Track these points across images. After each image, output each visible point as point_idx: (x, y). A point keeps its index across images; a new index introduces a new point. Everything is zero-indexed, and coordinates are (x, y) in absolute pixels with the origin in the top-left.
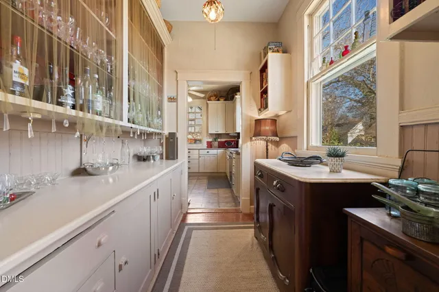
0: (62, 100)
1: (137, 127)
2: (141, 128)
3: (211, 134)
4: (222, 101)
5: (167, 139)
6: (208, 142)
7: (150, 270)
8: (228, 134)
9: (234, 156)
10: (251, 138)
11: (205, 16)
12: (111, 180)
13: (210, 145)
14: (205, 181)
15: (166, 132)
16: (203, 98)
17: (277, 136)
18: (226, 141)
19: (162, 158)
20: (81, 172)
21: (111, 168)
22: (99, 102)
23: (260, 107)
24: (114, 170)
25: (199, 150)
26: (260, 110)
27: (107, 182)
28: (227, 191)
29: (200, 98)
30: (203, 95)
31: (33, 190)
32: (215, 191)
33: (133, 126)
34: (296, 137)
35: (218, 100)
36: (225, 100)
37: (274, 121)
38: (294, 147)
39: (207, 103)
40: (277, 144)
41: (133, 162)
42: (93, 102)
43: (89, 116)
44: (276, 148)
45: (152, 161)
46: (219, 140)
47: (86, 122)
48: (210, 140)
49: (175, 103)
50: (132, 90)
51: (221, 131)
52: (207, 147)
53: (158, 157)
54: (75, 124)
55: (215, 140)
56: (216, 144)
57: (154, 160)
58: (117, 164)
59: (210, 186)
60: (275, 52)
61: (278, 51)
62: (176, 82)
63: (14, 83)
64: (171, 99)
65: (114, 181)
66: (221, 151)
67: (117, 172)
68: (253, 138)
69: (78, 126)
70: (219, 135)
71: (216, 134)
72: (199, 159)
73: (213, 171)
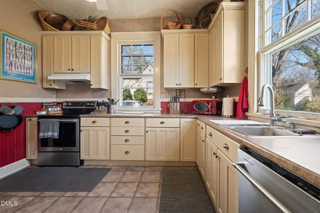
3: (169, 90)
4: (188, 28)
6: (163, 104)
8: (199, 89)
13: (166, 109)
18: (194, 102)
25: (145, 117)
35: (182, 28)
36: (193, 28)
39: (161, 34)
46: (182, 100)
48: (167, 100)
51: (186, 84)
52: (162, 112)
55: (175, 99)
56: (177, 106)
66: (186, 121)
70: (181, 91)
71: (176, 90)
72: (145, 136)
73: (171, 159)
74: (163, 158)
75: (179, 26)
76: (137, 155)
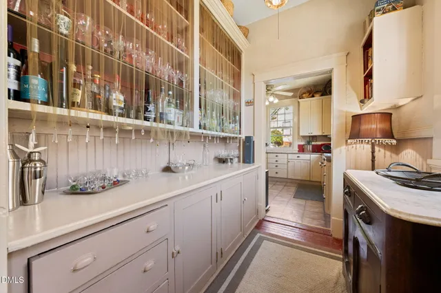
0: (147, 115)
1: (209, 132)
2: (213, 133)
3: (304, 137)
4: (317, 97)
5: (244, 143)
6: (299, 146)
7: (211, 266)
8: (326, 136)
9: (325, 163)
10: (347, 141)
11: (269, 5)
12: (187, 178)
13: (302, 149)
14: (293, 189)
15: (243, 136)
16: (293, 97)
17: (392, 137)
18: (322, 145)
19: (239, 161)
20: (167, 169)
21: (187, 168)
22: (173, 113)
23: (362, 98)
24: (188, 170)
25: (288, 154)
26: (362, 102)
27: (184, 178)
28: (319, 204)
29: (287, 97)
30: (291, 94)
31: (127, 179)
32: (302, 202)
33: (204, 131)
34: (432, 138)
35: (313, 96)
36: (322, 95)
37: (387, 116)
38: (427, 155)
39: (299, 102)
40: (396, 149)
41: (212, 163)
42: (166, 114)
43: (161, 125)
44: (394, 156)
45: (230, 164)
46: (313, 143)
47: (159, 130)
48: (302, 143)
49: (252, 107)
50: (203, 98)
52: (299, 151)
53: (236, 160)
54: (150, 132)
55: (309, 143)
56: (310, 148)
57: (232, 163)
58: (193, 165)
59: (297, 196)
60: (389, 11)
61: (394, 9)
62: (252, 85)
63: (114, 106)
64: (249, 103)
65: (189, 178)
66: (315, 156)
67: (193, 172)
68: (349, 141)
69: (153, 134)
70: (314, 138)
71: (310, 136)
72: (287, 164)
73: (304, 179)
74: (299, 178)
75: (311, 95)
76: (282, 175)
